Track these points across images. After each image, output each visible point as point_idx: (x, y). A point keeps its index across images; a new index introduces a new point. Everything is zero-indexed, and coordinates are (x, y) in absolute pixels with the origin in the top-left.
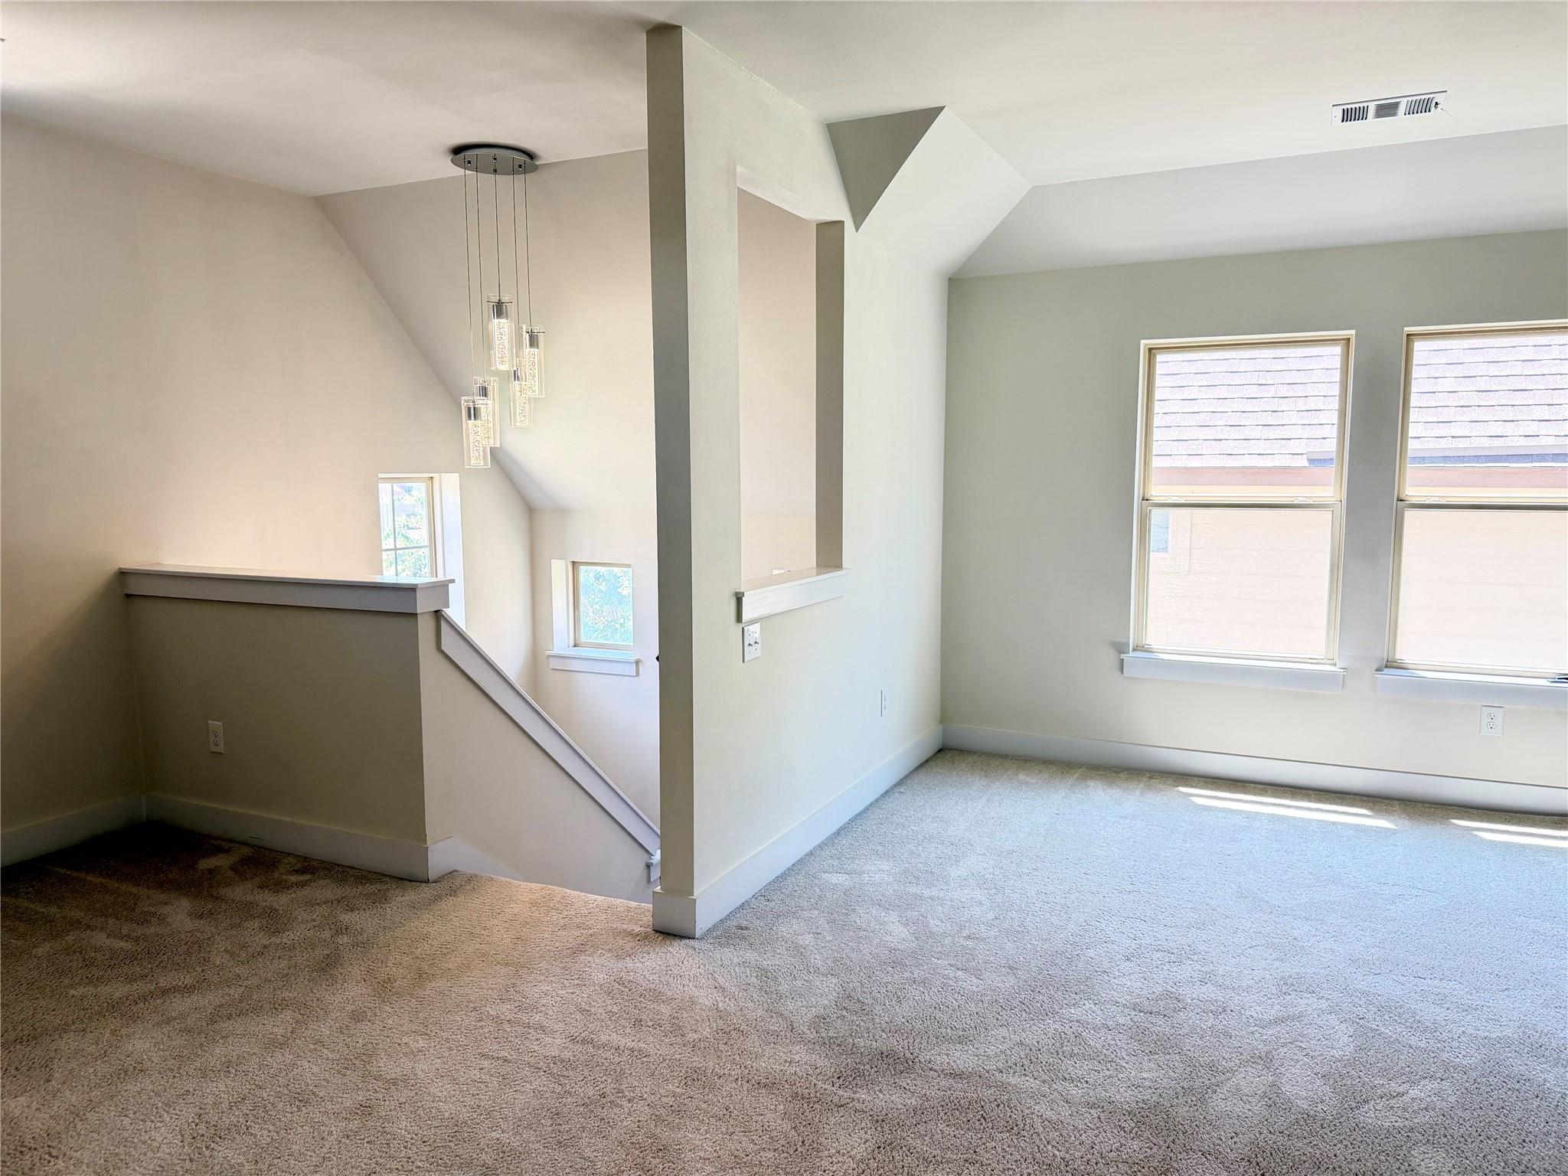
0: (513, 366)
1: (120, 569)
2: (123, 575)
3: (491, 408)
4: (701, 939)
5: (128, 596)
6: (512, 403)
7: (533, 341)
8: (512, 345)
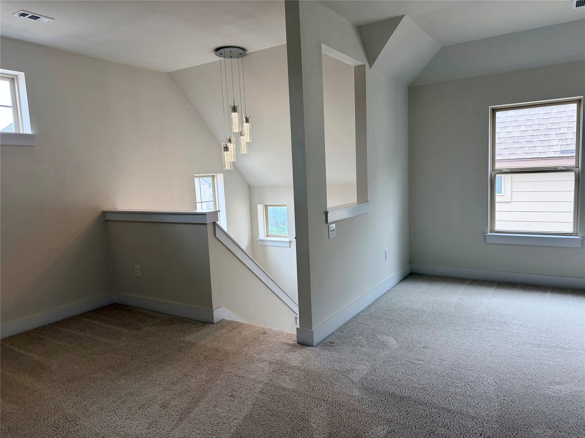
0: (240, 130)
1: (103, 211)
2: (104, 213)
3: (232, 147)
4: (316, 346)
5: (106, 220)
6: (240, 145)
7: (247, 121)
8: (239, 122)
